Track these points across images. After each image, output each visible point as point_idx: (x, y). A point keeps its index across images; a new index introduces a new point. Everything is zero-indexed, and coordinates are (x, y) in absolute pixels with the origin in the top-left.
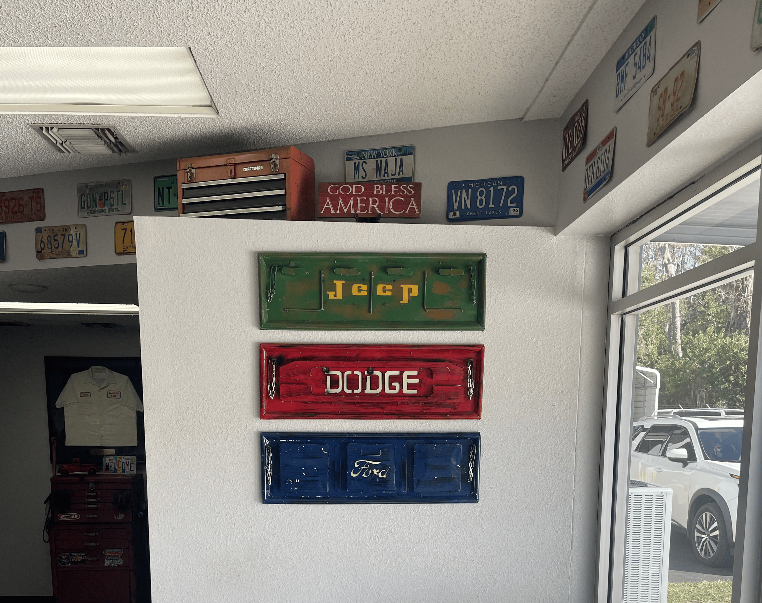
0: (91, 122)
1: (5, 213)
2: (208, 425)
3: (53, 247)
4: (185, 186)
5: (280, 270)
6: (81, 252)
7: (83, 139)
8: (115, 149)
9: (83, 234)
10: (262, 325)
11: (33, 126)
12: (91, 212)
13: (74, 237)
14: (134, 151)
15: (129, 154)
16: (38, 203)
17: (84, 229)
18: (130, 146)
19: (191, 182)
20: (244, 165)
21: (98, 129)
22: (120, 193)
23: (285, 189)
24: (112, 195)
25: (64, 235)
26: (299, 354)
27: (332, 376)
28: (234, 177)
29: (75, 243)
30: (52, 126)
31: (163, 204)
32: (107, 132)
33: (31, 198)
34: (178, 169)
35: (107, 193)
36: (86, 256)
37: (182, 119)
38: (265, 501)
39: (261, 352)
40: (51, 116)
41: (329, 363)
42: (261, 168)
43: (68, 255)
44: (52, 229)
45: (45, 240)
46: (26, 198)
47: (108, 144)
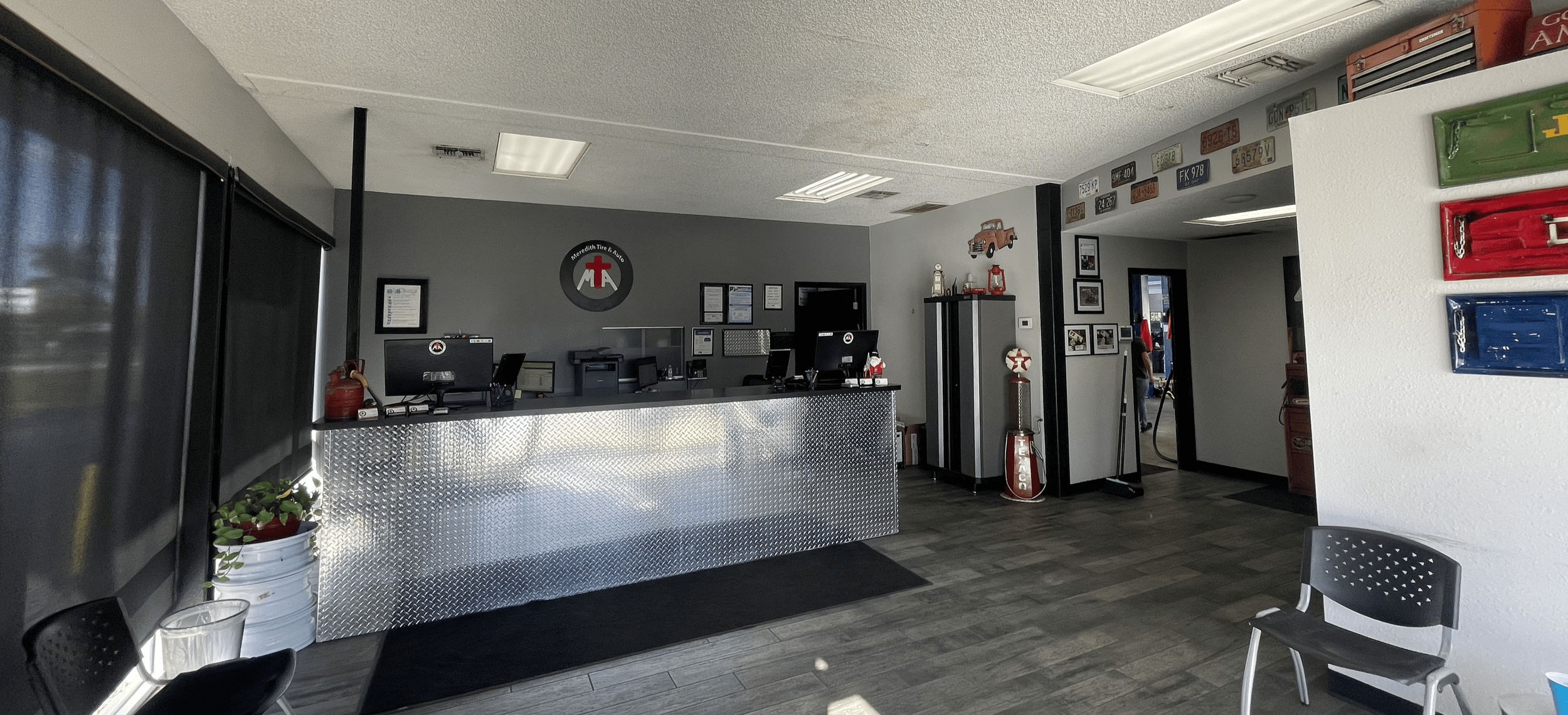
0: (1257, 57)
1: (1209, 145)
2: (1376, 291)
3: (1246, 161)
4: (1354, 77)
5: (1464, 124)
6: (1270, 160)
7: (1254, 72)
8: (1289, 68)
9: (1271, 144)
10: (1442, 184)
11: (1209, 77)
12: (1279, 125)
13: (1264, 148)
14: (1310, 64)
15: (1304, 69)
16: (1233, 131)
17: (1272, 140)
18: (1303, 61)
19: (1362, 69)
20: (1419, 37)
21: (1264, 60)
22: (1305, 101)
23: (1474, 42)
24: (1298, 105)
25: (1255, 150)
26: (1503, 205)
27: (1558, 224)
28: (1410, 50)
29: (1264, 154)
30: (1225, 71)
31: (1348, 98)
32: (1274, 59)
33: (1228, 129)
34: (1347, 64)
35: (1292, 105)
36: (1274, 161)
37: (1344, 23)
38: (1456, 370)
39: (1442, 211)
40: (1221, 65)
41: (1551, 210)
42: (1442, 31)
43: (1259, 164)
44: (1245, 148)
45: (1240, 157)
46: (1225, 130)
47: (1281, 67)
